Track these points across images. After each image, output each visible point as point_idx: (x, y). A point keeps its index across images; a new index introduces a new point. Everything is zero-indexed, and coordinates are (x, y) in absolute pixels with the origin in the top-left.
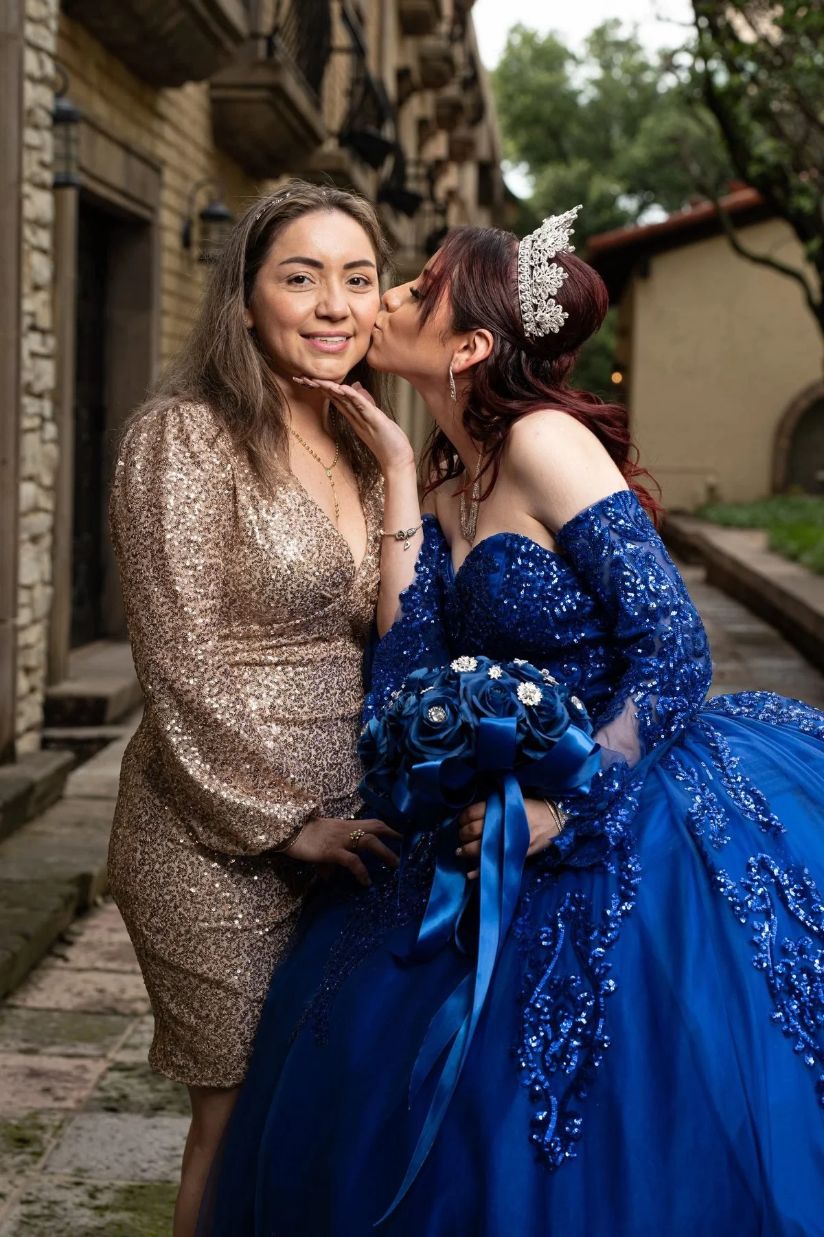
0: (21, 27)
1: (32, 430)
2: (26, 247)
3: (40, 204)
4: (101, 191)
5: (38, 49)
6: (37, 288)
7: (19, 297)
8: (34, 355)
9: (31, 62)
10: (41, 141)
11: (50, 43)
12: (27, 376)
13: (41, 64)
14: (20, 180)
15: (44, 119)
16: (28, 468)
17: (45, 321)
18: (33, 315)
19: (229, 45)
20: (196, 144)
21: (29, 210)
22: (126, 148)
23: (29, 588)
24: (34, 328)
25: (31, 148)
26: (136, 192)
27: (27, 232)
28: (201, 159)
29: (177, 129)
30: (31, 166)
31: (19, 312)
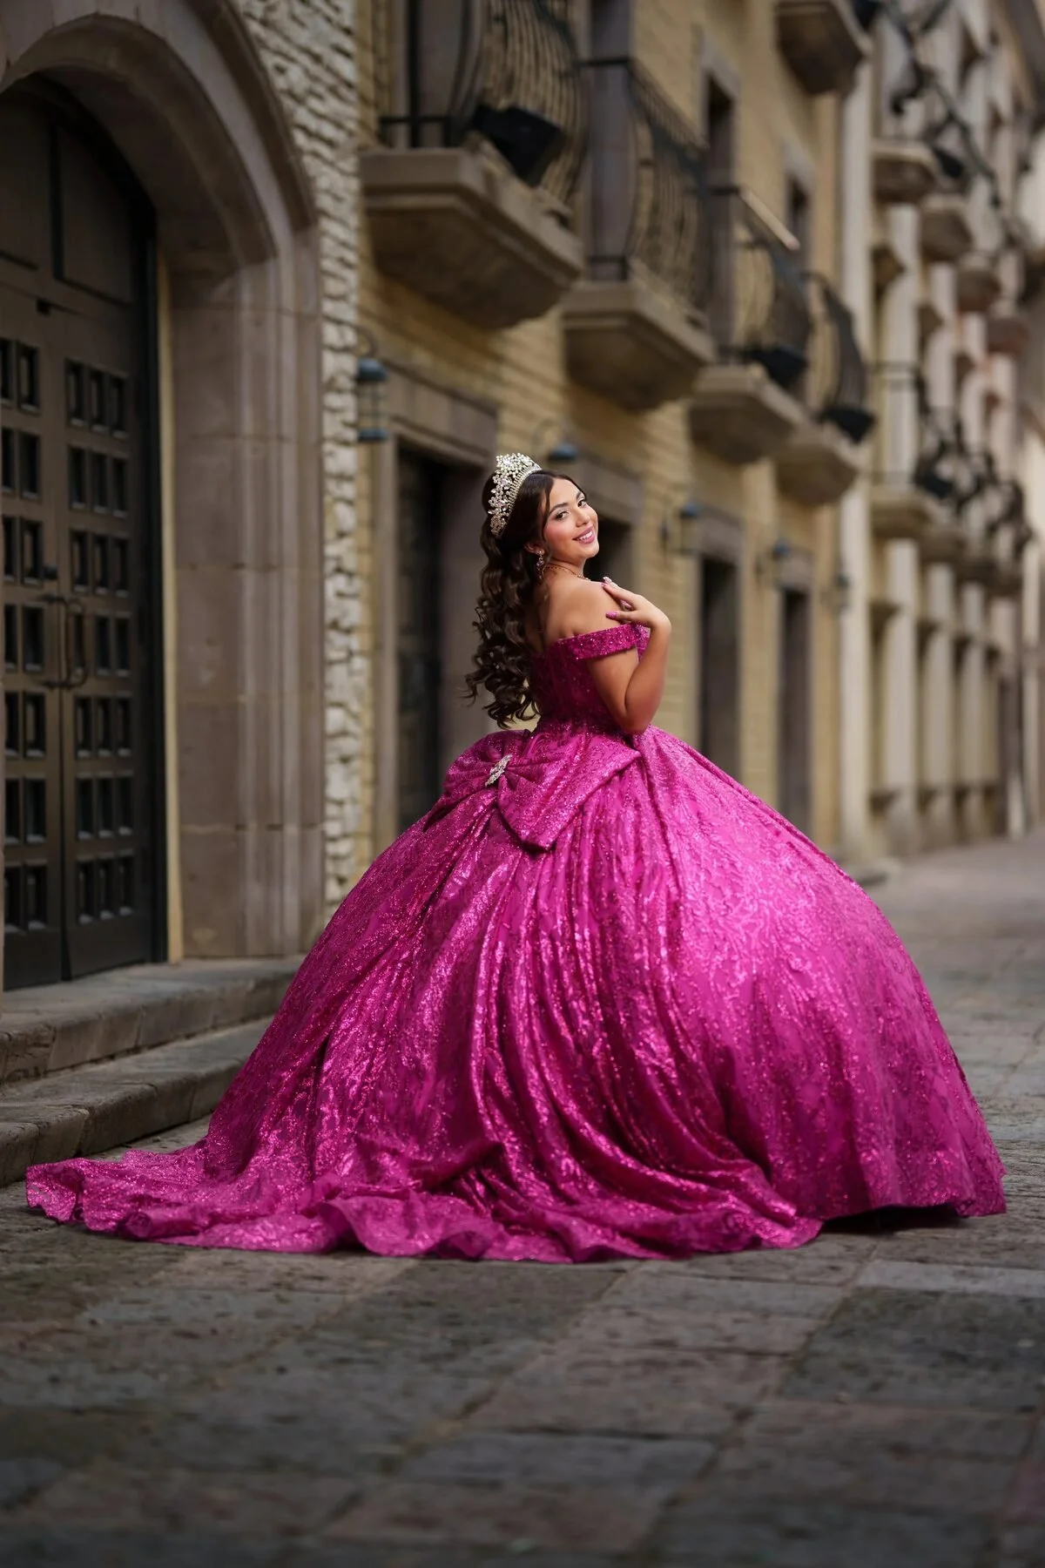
0: (319, 306)
1: (340, 662)
2: (328, 499)
3: (345, 459)
4: (424, 440)
5: (338, 322)
6: (341, 535)
7: (322, 543)
8: (340, 595)
9: (331, 334)
10: (344, 403)
11: (350, 315)
12: (330, 615)
13: (342, 336)
14: (321, 440)
15: (345, 383)
16: (332, 695)
17: (350, 563)
18: (338, 559)
19: (560, 279)
20: (545, 382)
21: (331, 465)
22: (454, 395)
23: (340, 803)
24: (339, 570)
25: (334, 411)
26: (467, 437)
27: (331, 485)
28: (554, 397)
29: (518, 368)
30: (331, 426)
31: (322, 558)
